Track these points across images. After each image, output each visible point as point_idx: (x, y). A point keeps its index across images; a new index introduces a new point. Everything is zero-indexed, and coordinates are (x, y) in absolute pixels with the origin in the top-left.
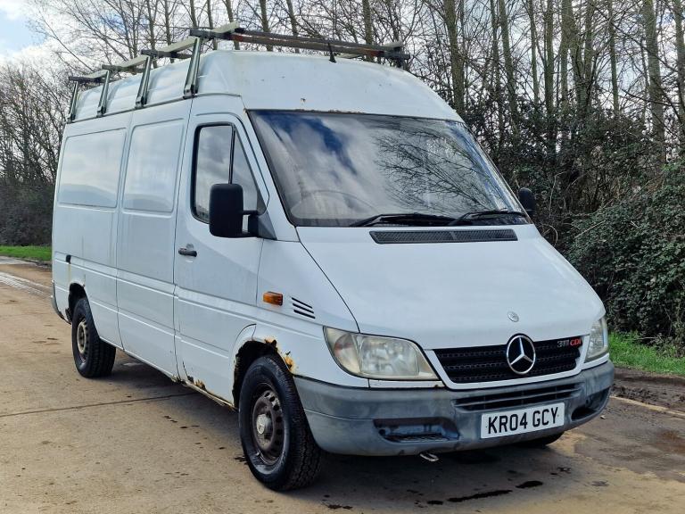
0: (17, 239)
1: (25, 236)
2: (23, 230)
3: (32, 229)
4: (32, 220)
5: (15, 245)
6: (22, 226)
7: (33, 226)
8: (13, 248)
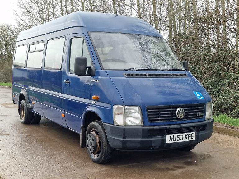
0: (3, 80)
1: (6, 79)
2: (6, 78)
3: (8, 77)
4: (8, 74)
5: (3, 82)
6: (5, 76)
7: (9, 76)
8: (2, 83)
